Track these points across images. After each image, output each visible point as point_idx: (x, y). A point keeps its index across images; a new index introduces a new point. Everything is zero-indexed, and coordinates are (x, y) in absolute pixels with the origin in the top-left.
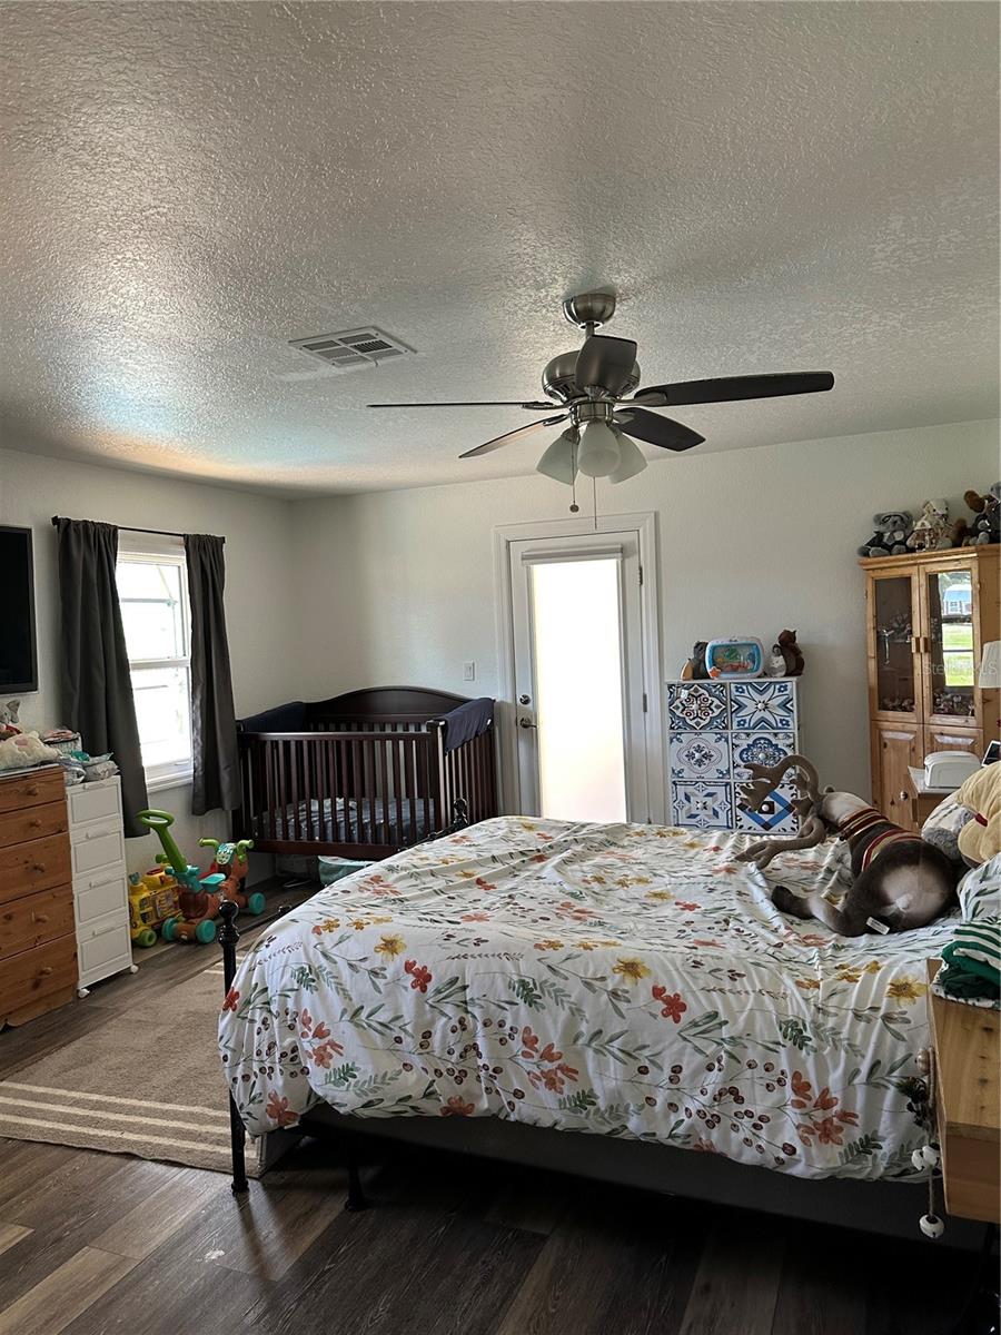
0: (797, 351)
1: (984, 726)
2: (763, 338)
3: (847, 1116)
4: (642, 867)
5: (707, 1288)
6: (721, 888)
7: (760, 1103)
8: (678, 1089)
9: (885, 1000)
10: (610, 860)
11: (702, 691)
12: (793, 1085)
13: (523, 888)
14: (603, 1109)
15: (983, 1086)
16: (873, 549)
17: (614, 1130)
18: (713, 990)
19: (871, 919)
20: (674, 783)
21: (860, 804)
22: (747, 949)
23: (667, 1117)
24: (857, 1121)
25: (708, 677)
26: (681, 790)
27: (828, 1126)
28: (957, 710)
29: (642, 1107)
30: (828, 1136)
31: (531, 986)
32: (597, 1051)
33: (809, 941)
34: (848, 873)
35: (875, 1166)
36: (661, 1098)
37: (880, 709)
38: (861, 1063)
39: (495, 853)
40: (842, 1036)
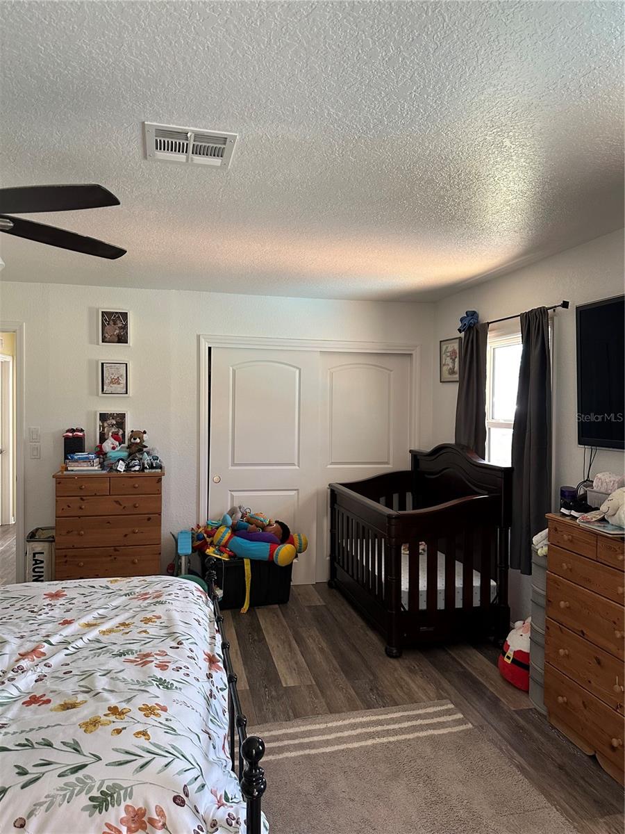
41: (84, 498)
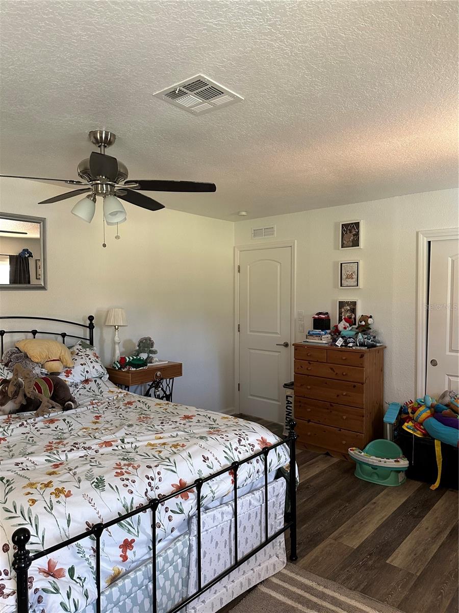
41: (311, 362)
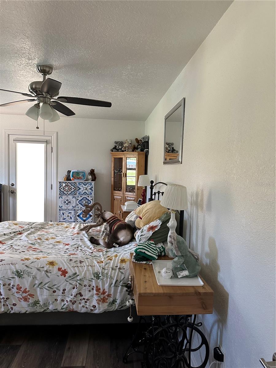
0: (100, 95)
1: (137, 195)
2: (92, 89)
3: (109, 295)
4: (53, 234)
5: (69, 348)
6: (76, 238)
7: (87, 295)
8: (64, 295)
9: (119, 264)
10: (43, 233)
11: (69, 184)
12: (96, 289)
13: (15, 243)
14: (42, 305)
15: (146, 283)
16: (114, 150)
17: (45, 310)
18: (75, 267)
19: (114, 243)
20: (60, 210)
21: (111, 214)
22: (84, 254)
23: (61, 304)
24: (111, 296)
25: (71, 180)
26: (62, 212)
27: (104, 299)
28: (131, 191)
29: (54, 302)
30: (104, 301)
31: (20, 272)
32: (40, 288)
33: (99, 251)
34: (108, 232)
35: (115, 306)
36: (59, 299)
37: (114, 190)
38: (113, 281)
39: (5, 233)
40: (109, 275)
